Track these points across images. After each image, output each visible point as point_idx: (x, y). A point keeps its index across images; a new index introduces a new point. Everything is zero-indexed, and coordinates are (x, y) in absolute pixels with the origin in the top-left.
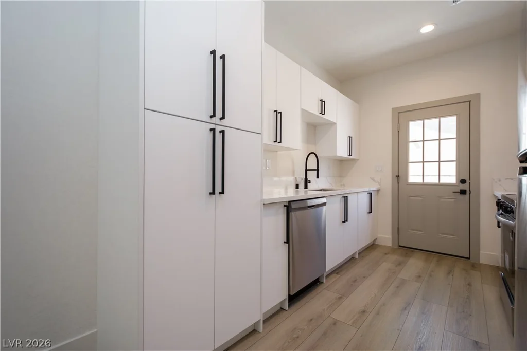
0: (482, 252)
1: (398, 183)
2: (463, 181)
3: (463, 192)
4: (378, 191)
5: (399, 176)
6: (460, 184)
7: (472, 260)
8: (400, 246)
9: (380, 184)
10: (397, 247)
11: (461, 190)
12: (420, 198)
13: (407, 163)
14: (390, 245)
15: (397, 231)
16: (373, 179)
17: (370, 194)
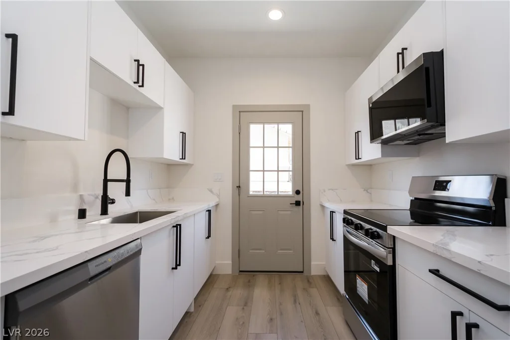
0: (313, 263)
1: (239, 195)
2: (298, 192)
3: (298, 203)
4: (217, 205)
5: (240, 187)
6: (296, 195)
7: (305, 273)
8: (241, 271)
9: (218, 196)
10: (237, 273)
11: (296, 201)
12: (261, 212)
13: (248, 171)
14: (230, 272)
15: (238, 253)
16: (211, 191)
17: (209, 211)
